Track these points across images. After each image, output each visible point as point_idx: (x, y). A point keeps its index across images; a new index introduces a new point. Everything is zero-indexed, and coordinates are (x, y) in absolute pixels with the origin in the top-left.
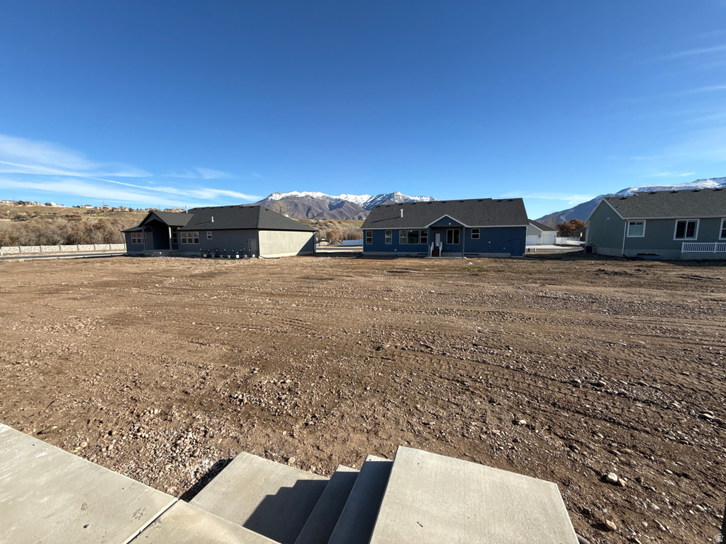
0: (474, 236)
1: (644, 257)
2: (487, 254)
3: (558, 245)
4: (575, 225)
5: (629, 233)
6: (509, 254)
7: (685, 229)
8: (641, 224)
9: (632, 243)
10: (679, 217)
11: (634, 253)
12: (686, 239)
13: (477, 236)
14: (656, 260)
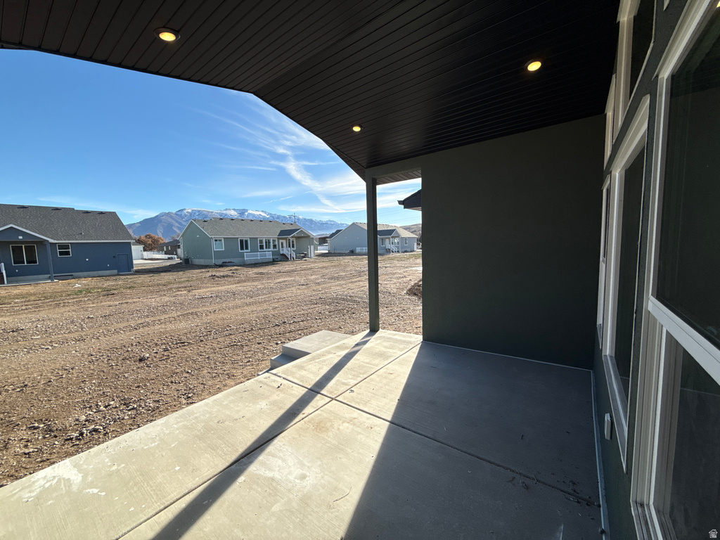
0: (61, 253)
1: (227, 264)
2: (85, 273)
3: (146, 259)
4: (150, 240)
5: (216, 247)
6: (115, 272)
7: (244, 244)
8: (221, 240)
9: (218, 254)
10: (240, 237)
11: (220, 262)
12: (245, 251)
13: (68, 253)
14: (234, 266)
